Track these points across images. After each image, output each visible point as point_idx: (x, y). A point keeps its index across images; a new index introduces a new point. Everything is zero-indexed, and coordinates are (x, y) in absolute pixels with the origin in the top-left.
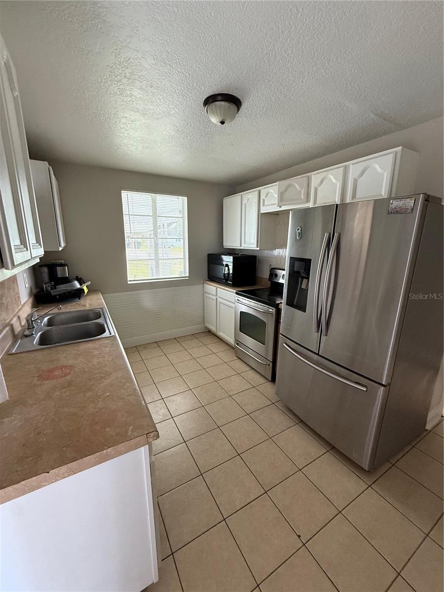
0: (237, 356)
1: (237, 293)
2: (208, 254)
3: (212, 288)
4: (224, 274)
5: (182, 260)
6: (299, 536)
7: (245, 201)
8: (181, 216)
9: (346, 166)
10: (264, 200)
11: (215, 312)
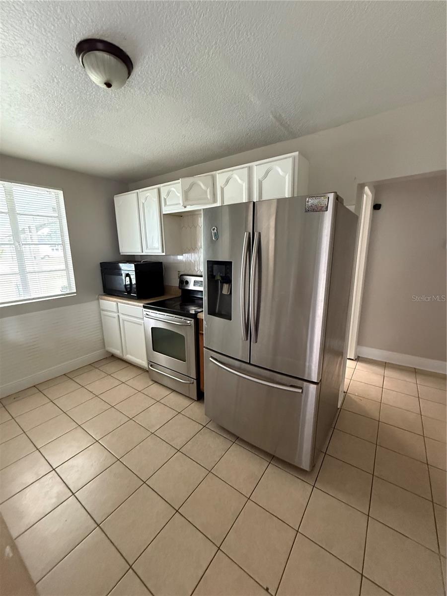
0: (152, 380)
1: (144, 307)
2: (101, 263)
3: (111, 304)
4: (126, 285)
5: (64, 273)
6: (267, 590)
7: (142, 200)
8: (57, 215)
9: (249, 167)
10: (165, 199)
11: (118, 332)
